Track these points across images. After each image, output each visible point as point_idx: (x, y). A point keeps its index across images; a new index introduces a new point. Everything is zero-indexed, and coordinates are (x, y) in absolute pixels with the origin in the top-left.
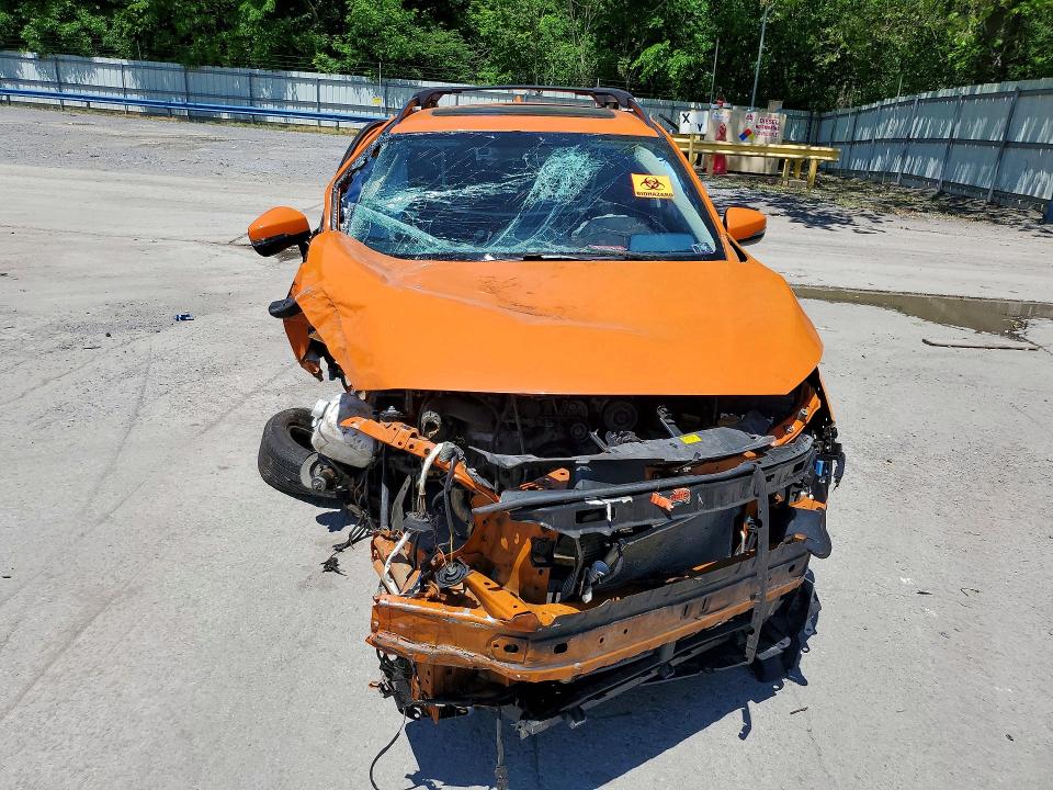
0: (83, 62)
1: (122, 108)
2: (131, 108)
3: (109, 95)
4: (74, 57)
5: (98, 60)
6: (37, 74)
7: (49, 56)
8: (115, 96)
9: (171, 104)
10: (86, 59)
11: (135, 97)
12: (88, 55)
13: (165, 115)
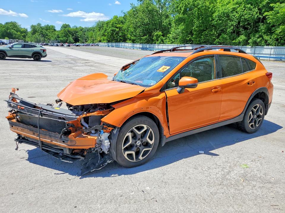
0: (262, 48)
1: (269, 59)
2: (271, 59)
3: (266, 56)
4: (259, 47)
5: (265, 47)
6: (250, 51)
7: (254, 47)
8: (268, 56)
9: (281, 58)
10: (263, 47)
11: (273, 56)
12: (263, 46)
13: (279, 61)
